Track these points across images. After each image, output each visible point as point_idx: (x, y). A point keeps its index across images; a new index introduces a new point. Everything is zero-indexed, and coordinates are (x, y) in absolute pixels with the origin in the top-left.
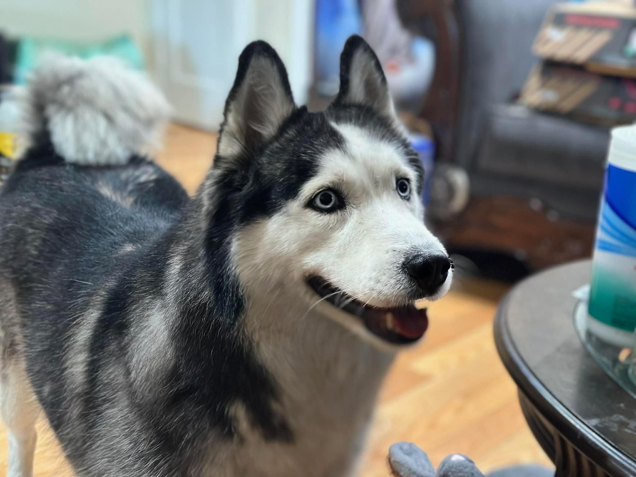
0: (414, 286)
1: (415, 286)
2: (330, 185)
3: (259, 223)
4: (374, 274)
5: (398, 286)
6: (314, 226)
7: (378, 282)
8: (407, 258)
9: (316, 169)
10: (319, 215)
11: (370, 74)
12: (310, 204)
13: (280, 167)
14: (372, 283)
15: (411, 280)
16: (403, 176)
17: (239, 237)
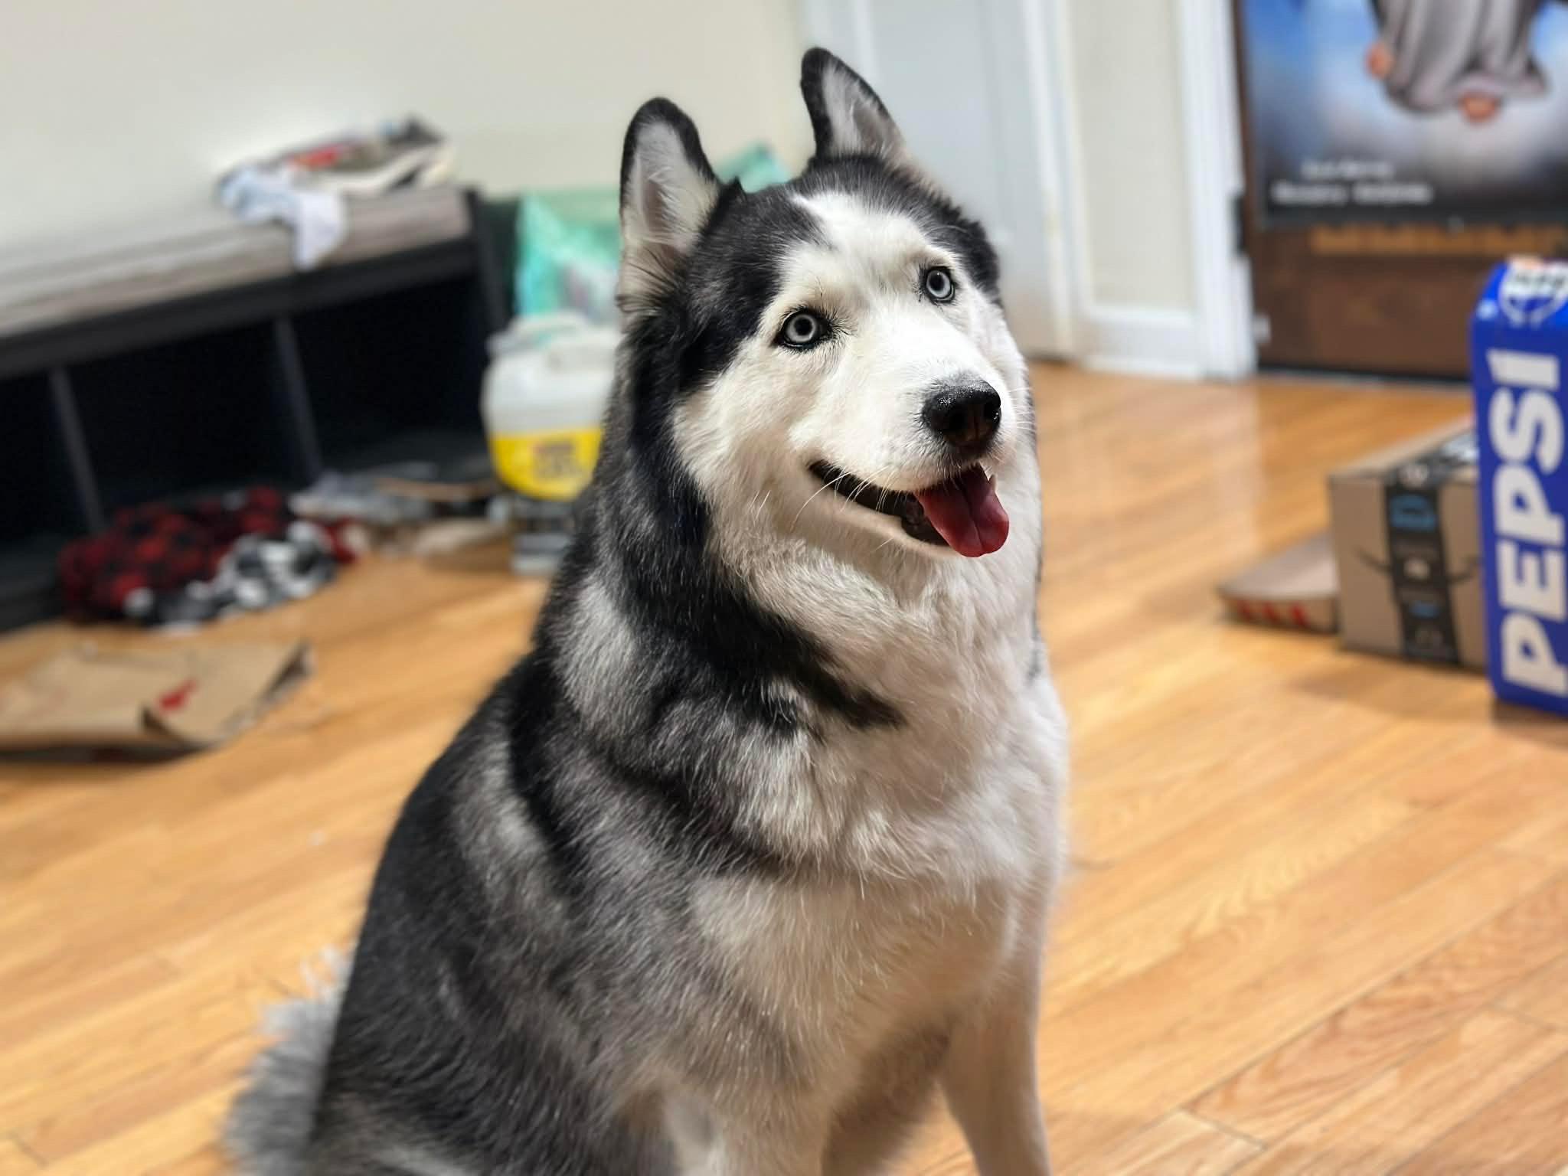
0: (943, 444)
1: (946, 445)
2: (803, 304)
3: (711, 387)
4: (886, 439)
5: (922, 450)
6: (792, 375)
7: (893, 449)
8: (927, 402)
9: (777, 281)
10: (797, 355)
11: (858, 104)
12: (780, 339)
13: (718, 286)
14: (886, 452)
15: (936, 437)
16: (933, 264)
17: (683, 416)
